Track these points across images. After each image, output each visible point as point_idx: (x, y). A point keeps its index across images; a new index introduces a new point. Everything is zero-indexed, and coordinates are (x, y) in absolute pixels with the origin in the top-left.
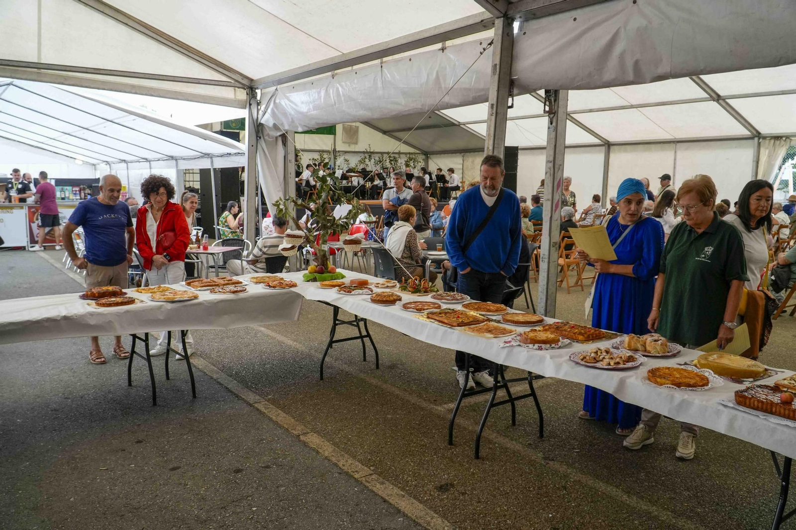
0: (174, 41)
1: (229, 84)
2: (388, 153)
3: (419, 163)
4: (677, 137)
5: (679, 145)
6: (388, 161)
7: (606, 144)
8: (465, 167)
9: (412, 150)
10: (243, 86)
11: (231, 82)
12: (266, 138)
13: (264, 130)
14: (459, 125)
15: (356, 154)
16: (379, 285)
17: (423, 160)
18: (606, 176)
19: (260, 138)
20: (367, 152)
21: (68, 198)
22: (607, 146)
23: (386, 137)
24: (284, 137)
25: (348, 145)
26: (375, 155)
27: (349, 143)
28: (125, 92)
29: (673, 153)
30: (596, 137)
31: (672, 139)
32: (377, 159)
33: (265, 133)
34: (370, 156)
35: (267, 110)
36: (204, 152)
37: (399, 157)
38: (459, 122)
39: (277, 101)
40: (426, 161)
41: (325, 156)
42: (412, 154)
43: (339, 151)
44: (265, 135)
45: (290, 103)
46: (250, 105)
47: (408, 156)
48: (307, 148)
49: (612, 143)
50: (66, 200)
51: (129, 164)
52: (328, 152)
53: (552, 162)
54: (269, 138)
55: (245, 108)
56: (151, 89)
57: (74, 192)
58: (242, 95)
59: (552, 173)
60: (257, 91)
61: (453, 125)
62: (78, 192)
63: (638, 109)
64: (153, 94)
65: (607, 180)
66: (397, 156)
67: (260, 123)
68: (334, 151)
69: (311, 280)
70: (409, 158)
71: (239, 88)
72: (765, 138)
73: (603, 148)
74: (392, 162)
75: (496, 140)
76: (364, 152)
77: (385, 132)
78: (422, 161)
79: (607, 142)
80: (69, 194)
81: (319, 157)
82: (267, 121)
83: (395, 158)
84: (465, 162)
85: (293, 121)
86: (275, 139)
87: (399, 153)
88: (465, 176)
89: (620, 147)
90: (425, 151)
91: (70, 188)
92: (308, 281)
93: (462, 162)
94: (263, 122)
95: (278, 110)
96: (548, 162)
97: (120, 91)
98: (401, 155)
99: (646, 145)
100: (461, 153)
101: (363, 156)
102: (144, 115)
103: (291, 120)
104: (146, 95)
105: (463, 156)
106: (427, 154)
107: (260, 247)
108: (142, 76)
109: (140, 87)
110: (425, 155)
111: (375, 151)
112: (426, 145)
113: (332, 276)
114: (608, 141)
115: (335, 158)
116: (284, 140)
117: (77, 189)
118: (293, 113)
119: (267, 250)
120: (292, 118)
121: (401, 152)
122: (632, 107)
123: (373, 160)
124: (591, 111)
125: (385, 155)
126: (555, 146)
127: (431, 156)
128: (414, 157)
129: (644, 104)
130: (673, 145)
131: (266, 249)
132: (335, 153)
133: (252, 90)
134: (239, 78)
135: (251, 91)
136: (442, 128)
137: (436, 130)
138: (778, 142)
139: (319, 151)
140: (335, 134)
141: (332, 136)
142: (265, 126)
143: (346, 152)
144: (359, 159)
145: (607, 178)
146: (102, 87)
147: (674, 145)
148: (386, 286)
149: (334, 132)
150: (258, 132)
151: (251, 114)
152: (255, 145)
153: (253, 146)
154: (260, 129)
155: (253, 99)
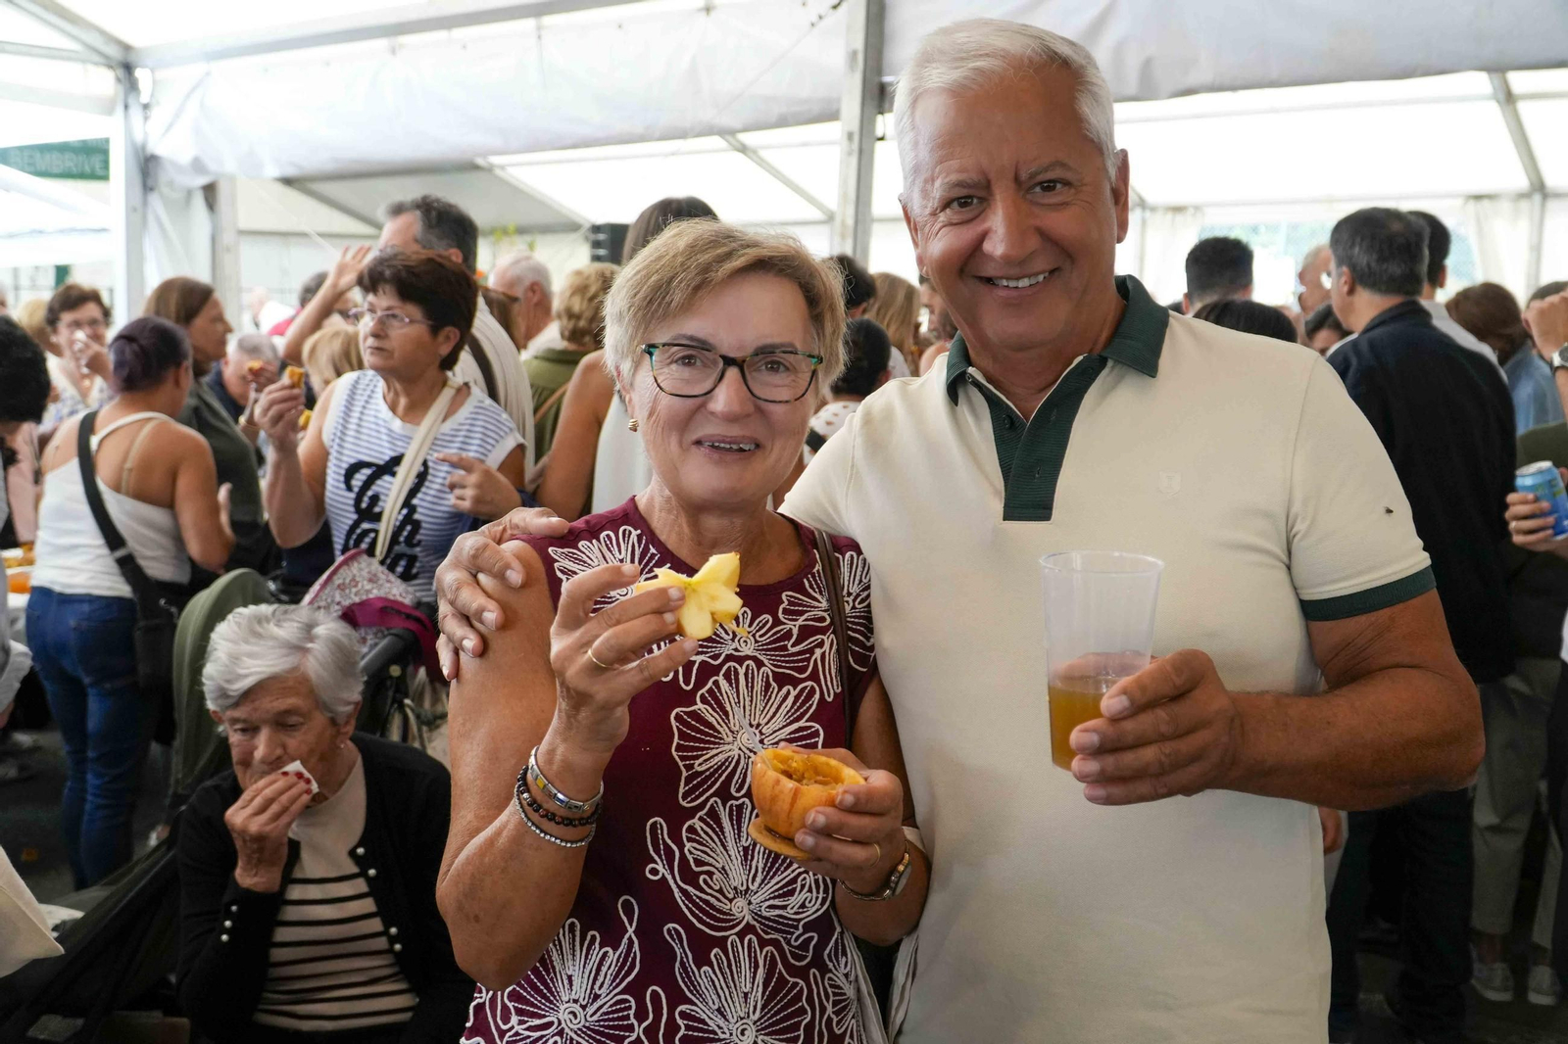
1: (71, 55)
10: (107, 62)
11: (76, 50)
12: (167, 190)
13: (163, 172)
19: (152, 191)
24: (210, 191)
33: (166, 179)
44: (164, 185)
46: (126, 107)
54: (173, 189)
55: (114, 115)
60: (139, 72)
67: (152, 155)
71: (96, 64)
72: (1153, 209)
82: (174, 150)
86: (186, 193)
94: (159, 151)
116: (211, 198)
133: (127, 71)
134: (98, 42)
135: (124, 74)
138: (1179, 218)
142: (166, 164)
150: (145, 178)
151: (129, 131)
152: (141, 207)
153: (135, 209)
154: (150, 168)
155: (133, 94)
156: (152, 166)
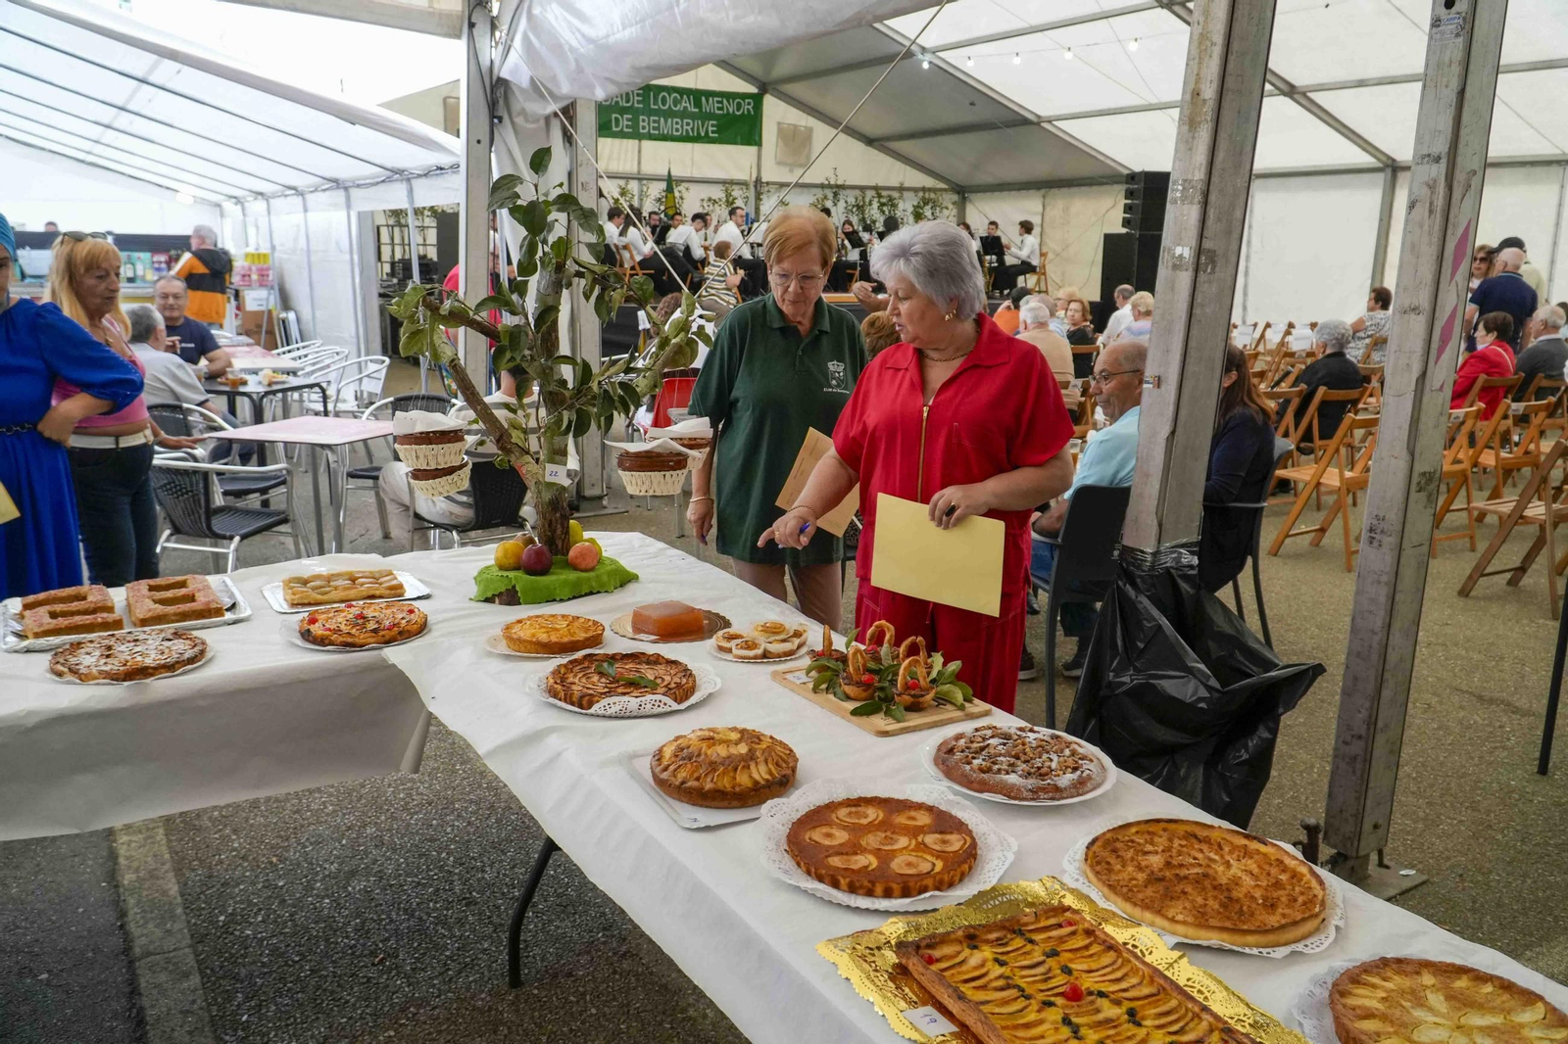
2: (876, 188)
3: (945, 211)
6: (875, 205)
7: (1388, 166)
8: (1047, 218)
9: (929, 182)
12: (519, 120)
13: (512, 101)
14: (1038, 124)
15: (806, 190)
16: (733, 644)
17: (954, 203)
18: (1383, 242)
19: (500, 119)
20: (830, 186)
21: (143, 278)
22: (1389, 171)
23: (873, 153)
25: (788, 168)
26: (848, 192)
27: (789, 165)
29: (1556, 188)
30: (1364, 149)
32: (851, 200)
33: (516, 107)
34: (836, 195)
35: (512, 41)
36: (389, 165)
37: (901, 197)
38: (1039, 117)
39: (536, 11)
40: (961, 206)
41: (737, 192)
42: (930, 190)
43: (768, 183)
44: (514, 114)
45: (566, 14)
46: (472, 25)
47: (921, 194)
48: (697, 174)
49: (1402, 164)
50: (138, 283)
51: (272, 201)
52: (744, 184)
53: (1444, 160)
54: (527, 121)
55: (458, 36)
57: (156, 265)
59: (1440, 202)
61: (1026, 122)
62: (163, 266)
65: (1385, 252)
66: (895, 194)
67: (499, 79)
68: (758, 182)
69: (500, 595)
70: (923, 198)
73: (1380, 177)
74: (885, 208)
75: (1231, 58)
76: (822, 186)
77: (869, 141)
78: (951, 206)
79: (1389, 162)
80: (145, 269)
81: (723, 195)
82: (515, 70)
83: (891, 199)
84: (1048, 209)
85: (580, 70)
86: (542, 123)
87: (901, 189)
88: (1047, 240)
90: (957, 185)
91: (146, 256)
92: (488, 600)
93: (1040, 208)
94: (504, 74)
95: (538, 37)
98: (905, 194)
100: (1039, 189)
101: (819, 193)
103: (573, 65)
105: (1044, 197)
106: (963, 192)
110: (958, 193)
111: (847, 183)
112: (961, 171)
113: (577, 583)
114: (1394, 160)
115: (758, 198)
117: (163, 258)
118: (574, 43)
120: (577, 61)
121: (906, 185)
123: (841, 204)
124: (1361, 84)
125: (870, 194)
127: (973, 196)
128: (932, 196)
130: (1555, 169)
132: (759, 186)
136: (1000, 131)
137: (986, 135)
139: (724, 182)
140: (759, 144)
141: (753, 149)
142: (514, 88)
143: (782, 185)
144: (812, 199)
145: (1386, 247)
147: (1560, 170)
148: (759, 652)
149: (757, 138)
150: (492, 106)
151: (473, 53)
152: (486, 140)
153: (479, 142)
154: (498, 94)
155: (478, 9)
156: (500, 92)
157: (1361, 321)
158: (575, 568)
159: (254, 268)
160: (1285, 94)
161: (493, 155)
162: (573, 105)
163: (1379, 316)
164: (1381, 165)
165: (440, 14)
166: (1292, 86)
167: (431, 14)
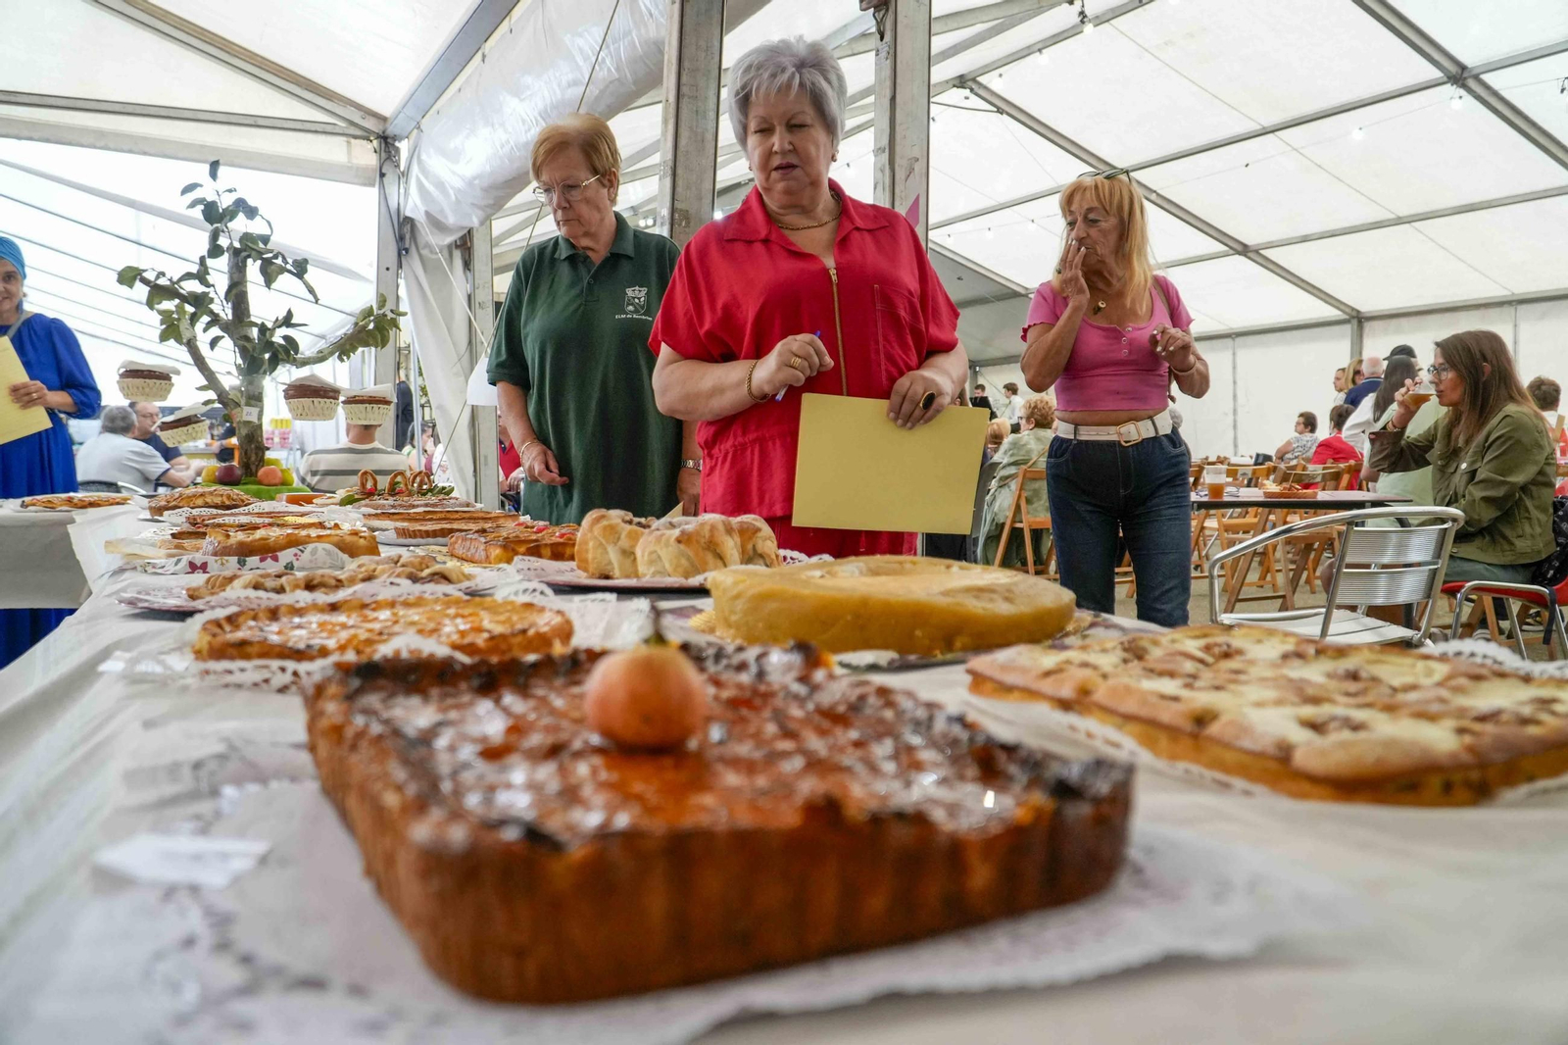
0: (195, 31)
1: (329, 128)
4: (1516, 292)
5: (1522, 308)
7: (1354, 317)
10: (365, 134)
11: (335, 124)
13: (415, 237)
19: (407, 250)
22: (1355, 322)
24: (464, 244)
28: (82, 146)
29: (1509, 327)
30: (1326, 302)
31: (1505, 296)
33: (420, 241)
35: (410, 182)
39: (424, 159)
46: (382, 175)
49: (1368, 315)
53: (887, 150)
56: (145, 139)
58: (366, 154)
60: (397, 144)
61: (1015, 295)
63: (1413, 224)
64: (147, 150)
71: (355, 137)
73: (1347, 329)
79: (1354, 314)
85: (458, 201)
89: (1388, 321)
95: (426, 178)
96: (878, 151)
97: (70, 144)
99: (1448, 315)
102: (130, 199)
103: (453, 198)
104: (130, 151)
107: (302, 472)
108: (117, 108)
109: (117, 135)
114: (1358, 312)
116: (467, 257)
119: (319, 482)
120: (455, 194)
122: (1399, 221)
124: (1305, 239)
126: (893, 99)
129: (1427, 213)
130: (1508, 311)
131: (317, 478)
133: (386, 143)
134: (356, 117)
135: (383, 145)
146: (26, 133)
147: (1511, 310)
150: (401, 239)
151: (384, 197)
152: (394, 266)
153: (388, 269)
154: (405, 230)
155: (388, 163)
156: (407, 228)
157: (1289, 443)
158: (260, 483)
159: (277, 432)
160: (1239, 253)
161: (401, 282)
162: (469, 235)
163: (1305, 439)
164: (1347, 317)
165: (358, 168)
166: (1245, 246)
167: (350, 168)
